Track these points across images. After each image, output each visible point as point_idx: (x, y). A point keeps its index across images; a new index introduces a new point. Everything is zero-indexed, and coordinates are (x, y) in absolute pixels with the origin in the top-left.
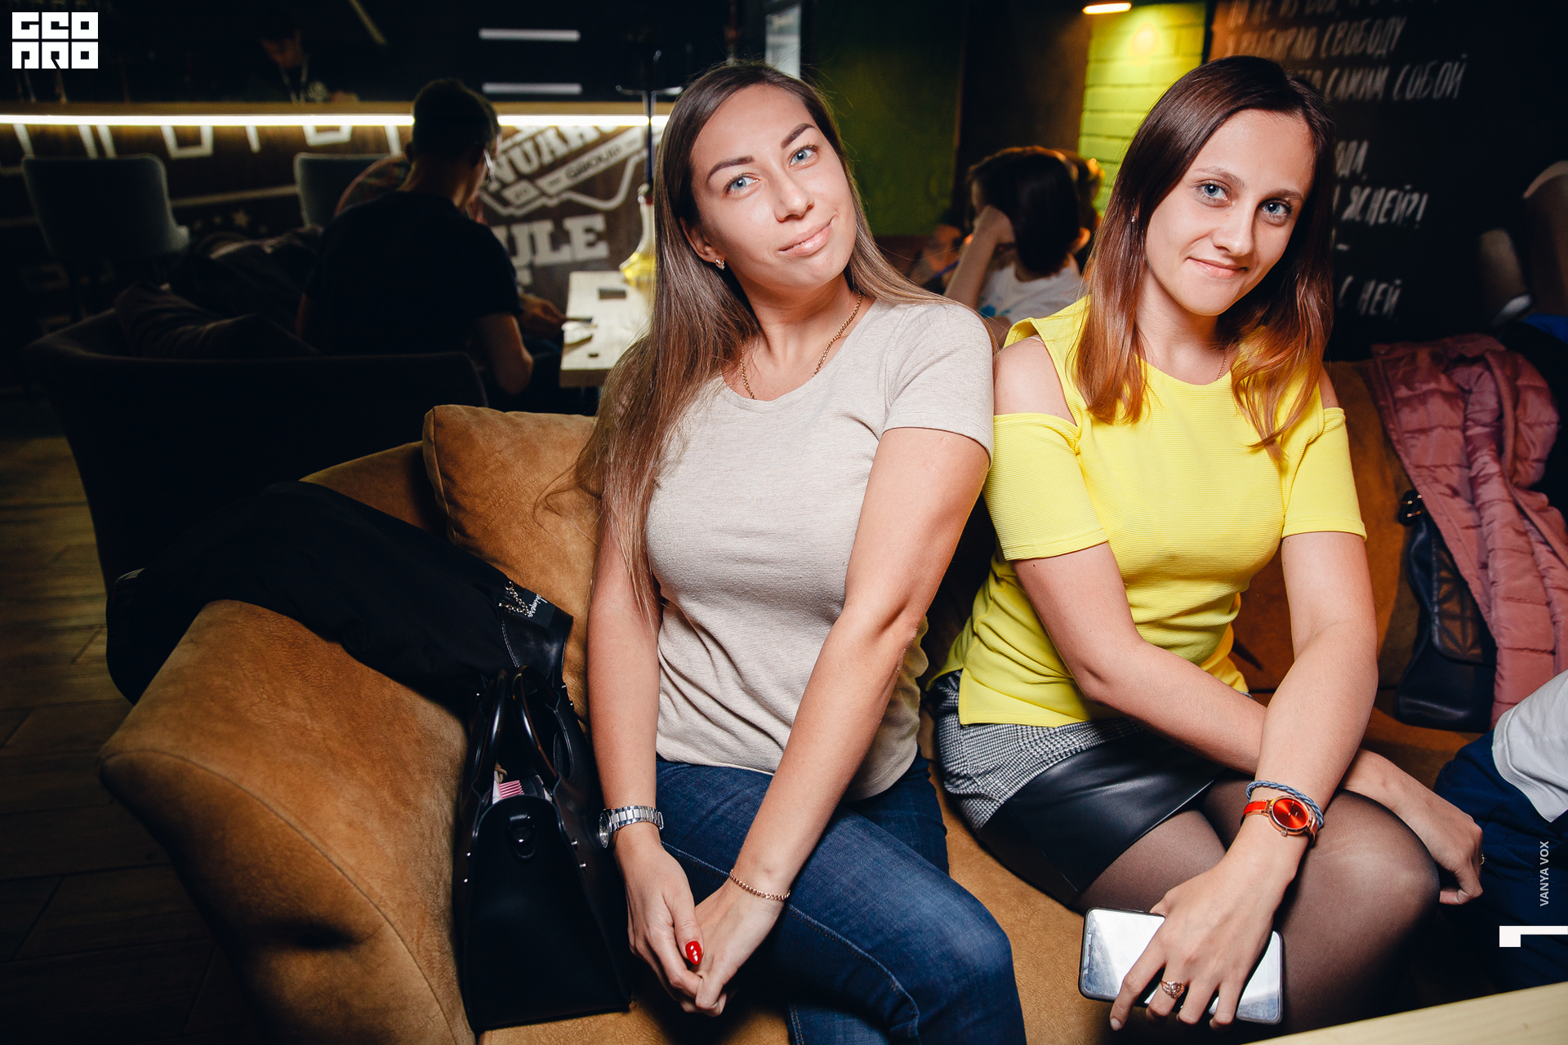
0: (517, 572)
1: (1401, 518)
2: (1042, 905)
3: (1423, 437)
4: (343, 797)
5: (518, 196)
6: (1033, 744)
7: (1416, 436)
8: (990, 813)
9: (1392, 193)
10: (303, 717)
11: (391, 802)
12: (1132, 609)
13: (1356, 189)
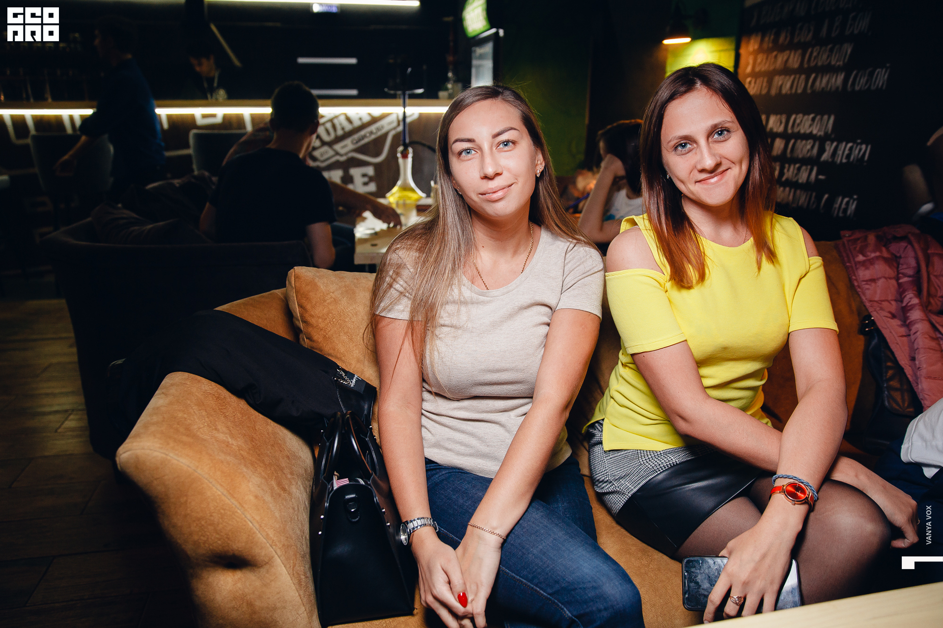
0: (343, 362)
1: (861, 331)
2: (656, 557)
3: (873, 284)
4: (252, 482)
5: (322, 155)
6: (648, 461)
7: (869, 283)
8: (623, 502)
9: (850, 145)
10: (226, 437)
11: (276, 488)
12: (703, 379)
13: (828, 143)
